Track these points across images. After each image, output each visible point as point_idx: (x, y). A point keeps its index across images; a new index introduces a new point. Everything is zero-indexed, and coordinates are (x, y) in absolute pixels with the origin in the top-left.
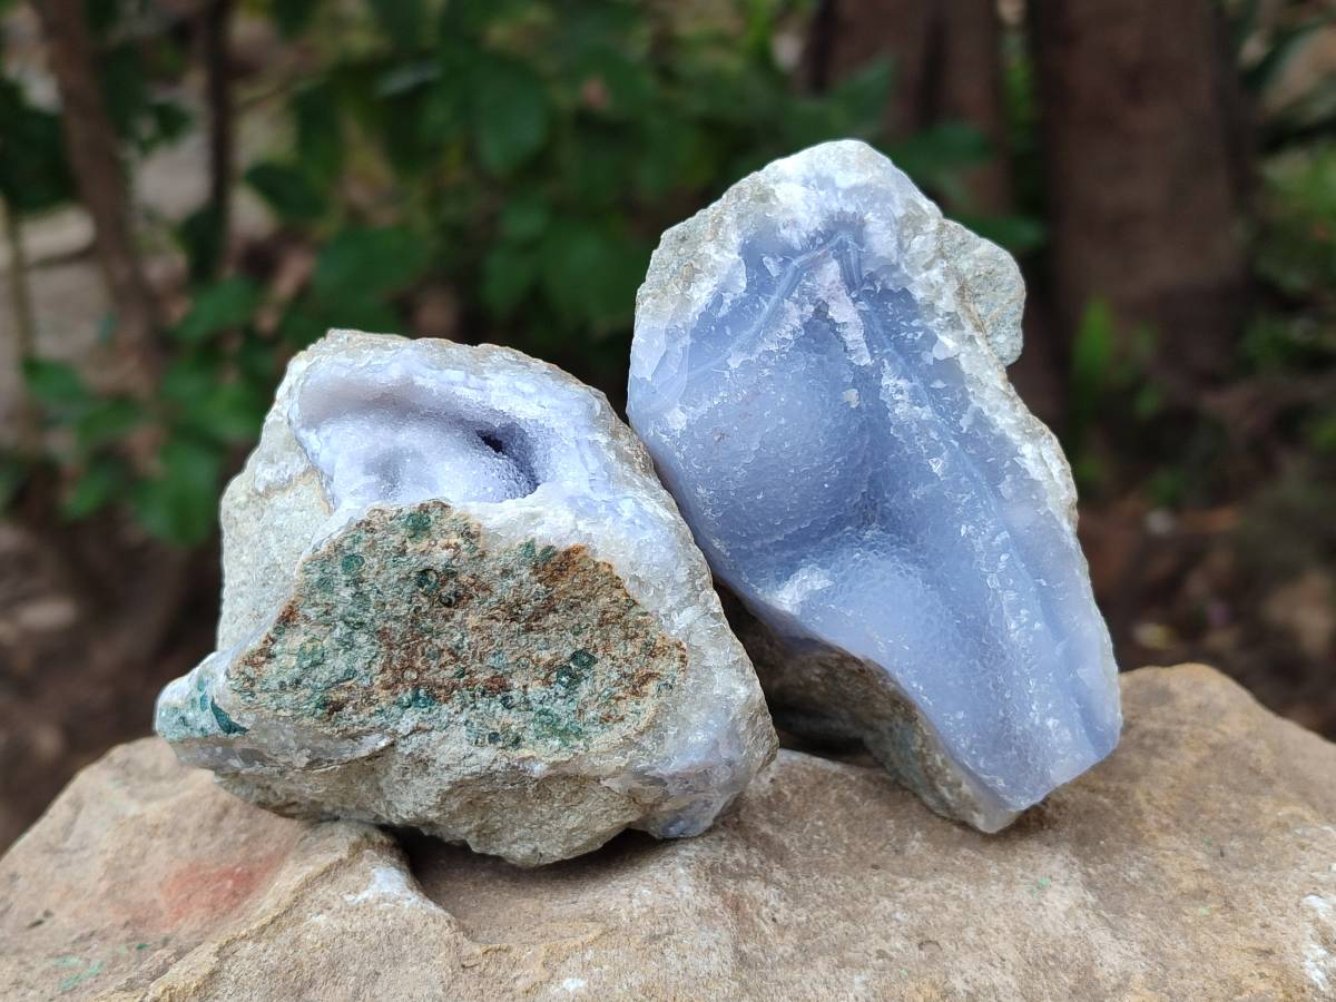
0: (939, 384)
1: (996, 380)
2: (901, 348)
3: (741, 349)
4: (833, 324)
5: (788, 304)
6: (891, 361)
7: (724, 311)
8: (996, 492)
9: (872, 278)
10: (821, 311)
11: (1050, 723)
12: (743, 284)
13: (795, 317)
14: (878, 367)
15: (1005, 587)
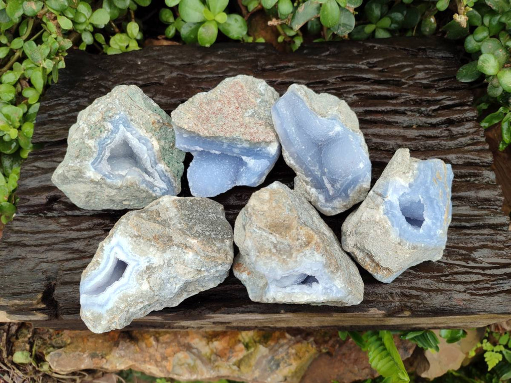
0: (310, 173)
1: (298, 173)
2: (317, 180)
3: (349, 179)
4: (330, 183)
5: (340, 187)
6: (318, 177)
7: (353, 186)
8: (297, 154)
9: (323, 192)
10: (333, 186)
11: (285, 112)
12: (349, 191)
13: (338, 185)
14: (321, 176)
15: (295, 138)
